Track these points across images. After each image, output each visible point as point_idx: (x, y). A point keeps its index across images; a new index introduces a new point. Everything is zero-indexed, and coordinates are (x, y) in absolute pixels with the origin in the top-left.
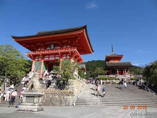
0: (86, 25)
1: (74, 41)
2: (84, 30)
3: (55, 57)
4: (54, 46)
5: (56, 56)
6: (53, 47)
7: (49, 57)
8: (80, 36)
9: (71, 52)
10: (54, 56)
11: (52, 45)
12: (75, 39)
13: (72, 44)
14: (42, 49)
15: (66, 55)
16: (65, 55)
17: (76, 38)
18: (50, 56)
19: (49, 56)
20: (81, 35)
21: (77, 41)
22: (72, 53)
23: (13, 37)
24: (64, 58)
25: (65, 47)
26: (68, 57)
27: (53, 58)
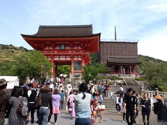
0: (101, 33)
1: (86, 44)
2: (99, 36)
3: (66, 58)
5: (67, 56)
7: (59, 58)
9: (83, 55)
10: (65, 56)
12: (87, 42)
13: (84, 46)
14: (51, 48)
15: (78, 56)
16: (76, 56)
18: (61, 57)
21: (90, 45)
23: (23, 36)
24: (76, 59)
25: (76, 48)
26: (80, 59)
27: (64, 59)
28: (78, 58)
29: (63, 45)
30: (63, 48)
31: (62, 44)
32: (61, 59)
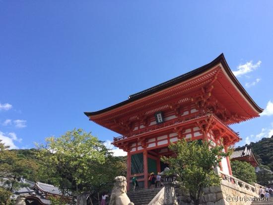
0: (222, 55)
1: (204, 97)
2: (220, 65)
3: (168, 139)
4: (164, 116)
5: (171, 135)
6: (161, 119)
7: (156, 142)
8: (214, 80)
9: (201, 122)
10: (166, 137)
11: (158, 115)
12: (203, 91)
13: (200, 103)
14: (142, 127)
15: (192, 130)
16: (189, 131)
17: (206, 88)
18: (159, 139)
19: (156, 139)
20: (216, 78)
21: (210, 95)
22: (204, 124)
23: (88, 114)
24: (189, 136)
25: (186, 113)
26: (197, 134)
27: (166, 142)
28: (192, 133)
29: (160, 114)
30: (160, 120)
31: (158, 113)
32: (160, 144)
